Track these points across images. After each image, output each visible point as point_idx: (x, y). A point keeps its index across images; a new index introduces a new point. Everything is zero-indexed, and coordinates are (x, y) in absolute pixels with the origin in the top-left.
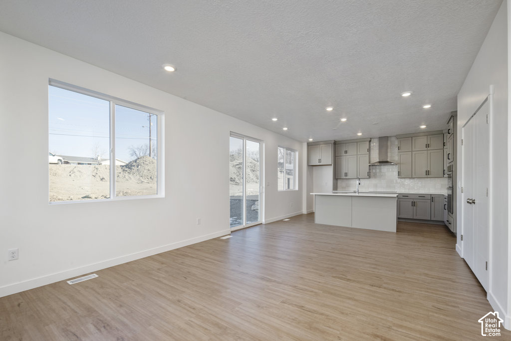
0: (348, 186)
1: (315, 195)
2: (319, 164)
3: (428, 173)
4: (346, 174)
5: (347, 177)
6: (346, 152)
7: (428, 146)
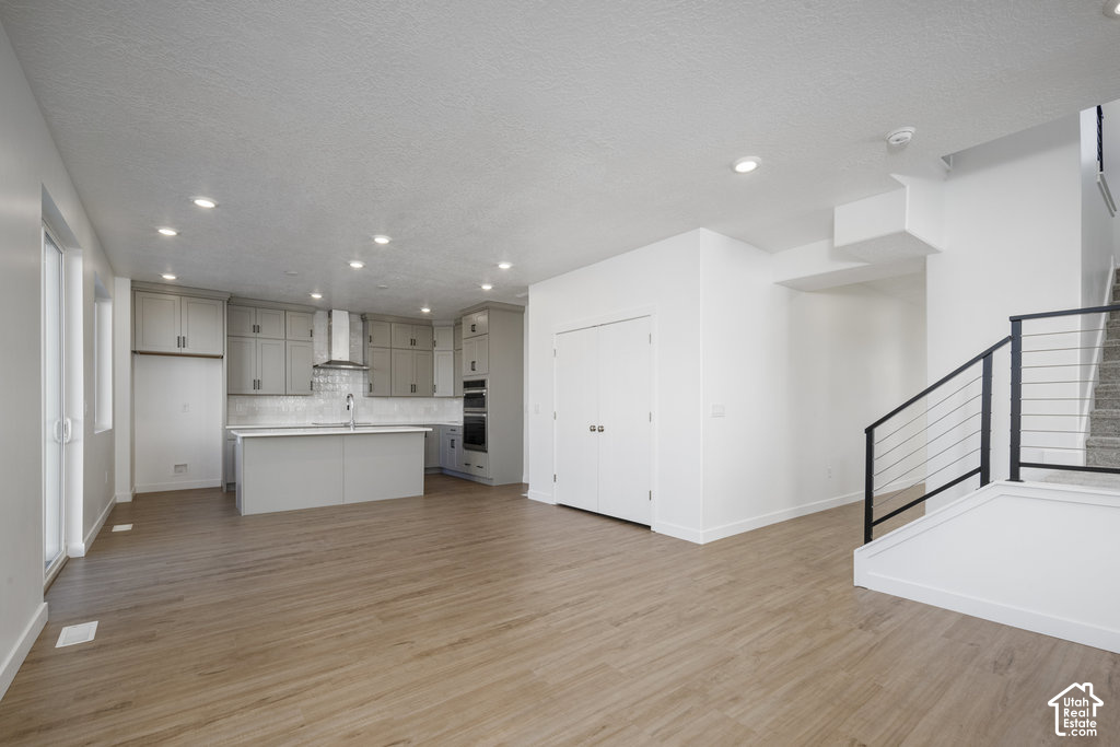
0: (254, 413)
1: (244, 438)
2: (177, 351)
3: (414, 388)
4: (257, 384)
5: (259, 392)
6: (256, 329)
7: (413, 342)
